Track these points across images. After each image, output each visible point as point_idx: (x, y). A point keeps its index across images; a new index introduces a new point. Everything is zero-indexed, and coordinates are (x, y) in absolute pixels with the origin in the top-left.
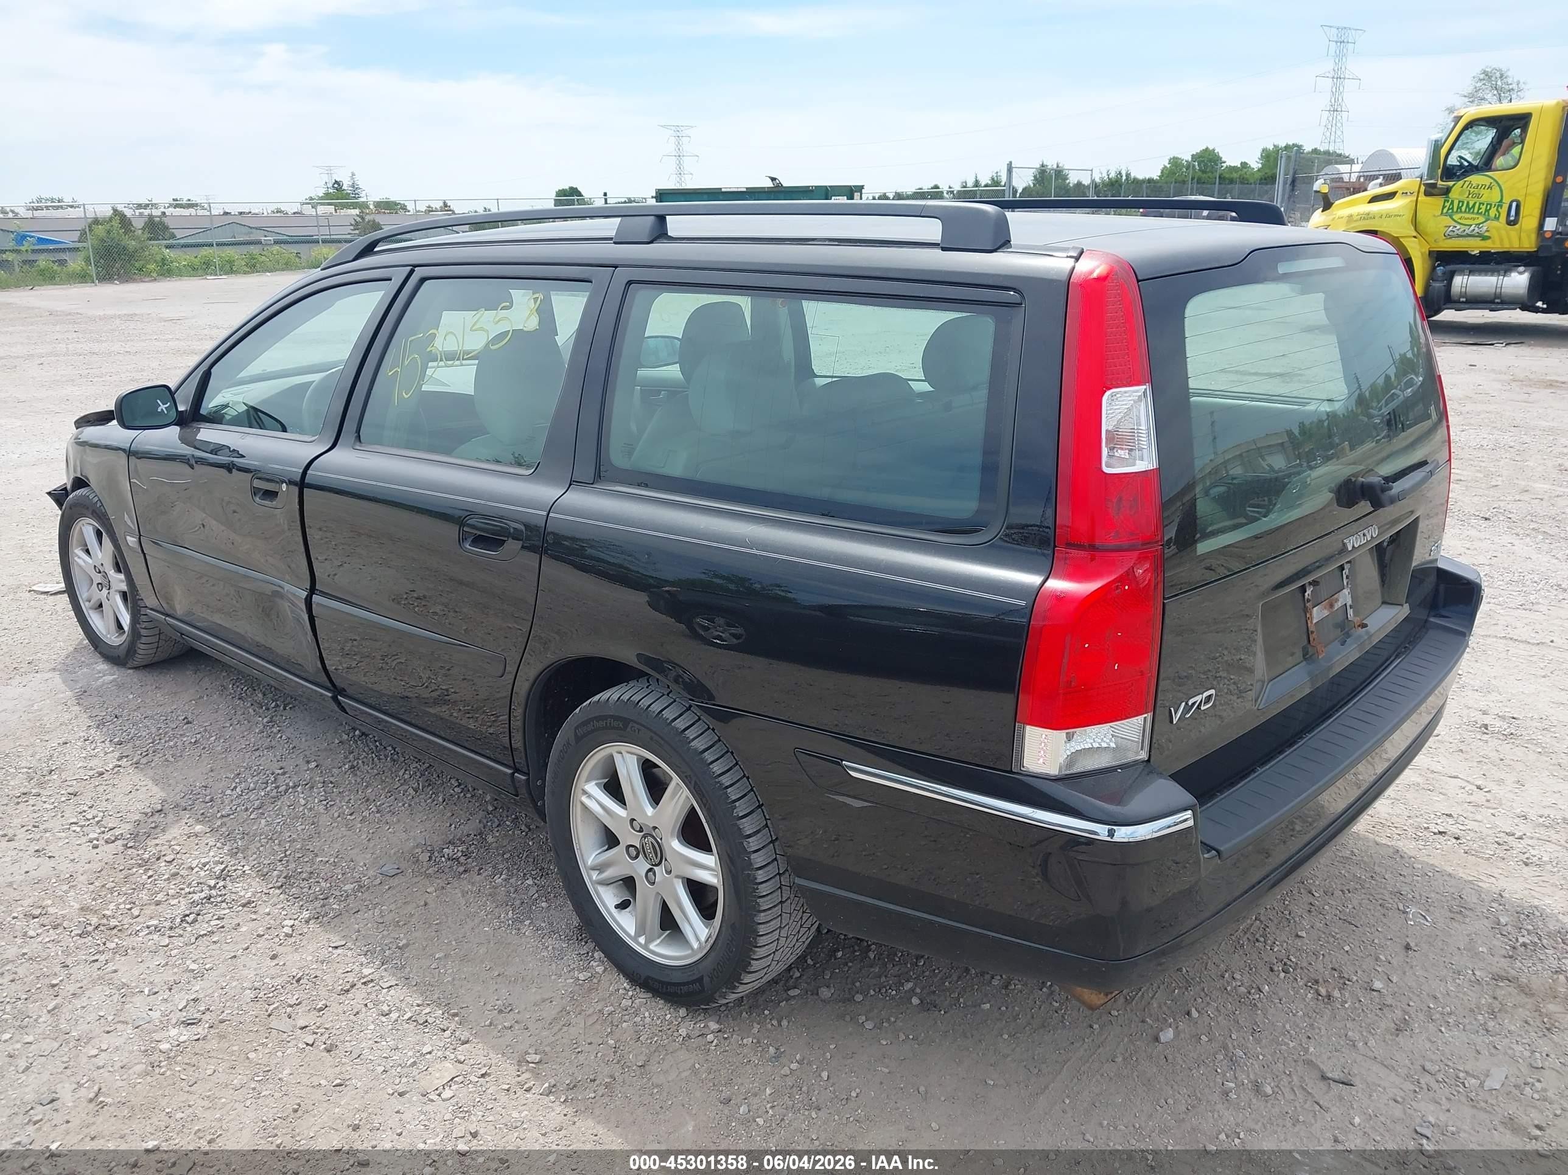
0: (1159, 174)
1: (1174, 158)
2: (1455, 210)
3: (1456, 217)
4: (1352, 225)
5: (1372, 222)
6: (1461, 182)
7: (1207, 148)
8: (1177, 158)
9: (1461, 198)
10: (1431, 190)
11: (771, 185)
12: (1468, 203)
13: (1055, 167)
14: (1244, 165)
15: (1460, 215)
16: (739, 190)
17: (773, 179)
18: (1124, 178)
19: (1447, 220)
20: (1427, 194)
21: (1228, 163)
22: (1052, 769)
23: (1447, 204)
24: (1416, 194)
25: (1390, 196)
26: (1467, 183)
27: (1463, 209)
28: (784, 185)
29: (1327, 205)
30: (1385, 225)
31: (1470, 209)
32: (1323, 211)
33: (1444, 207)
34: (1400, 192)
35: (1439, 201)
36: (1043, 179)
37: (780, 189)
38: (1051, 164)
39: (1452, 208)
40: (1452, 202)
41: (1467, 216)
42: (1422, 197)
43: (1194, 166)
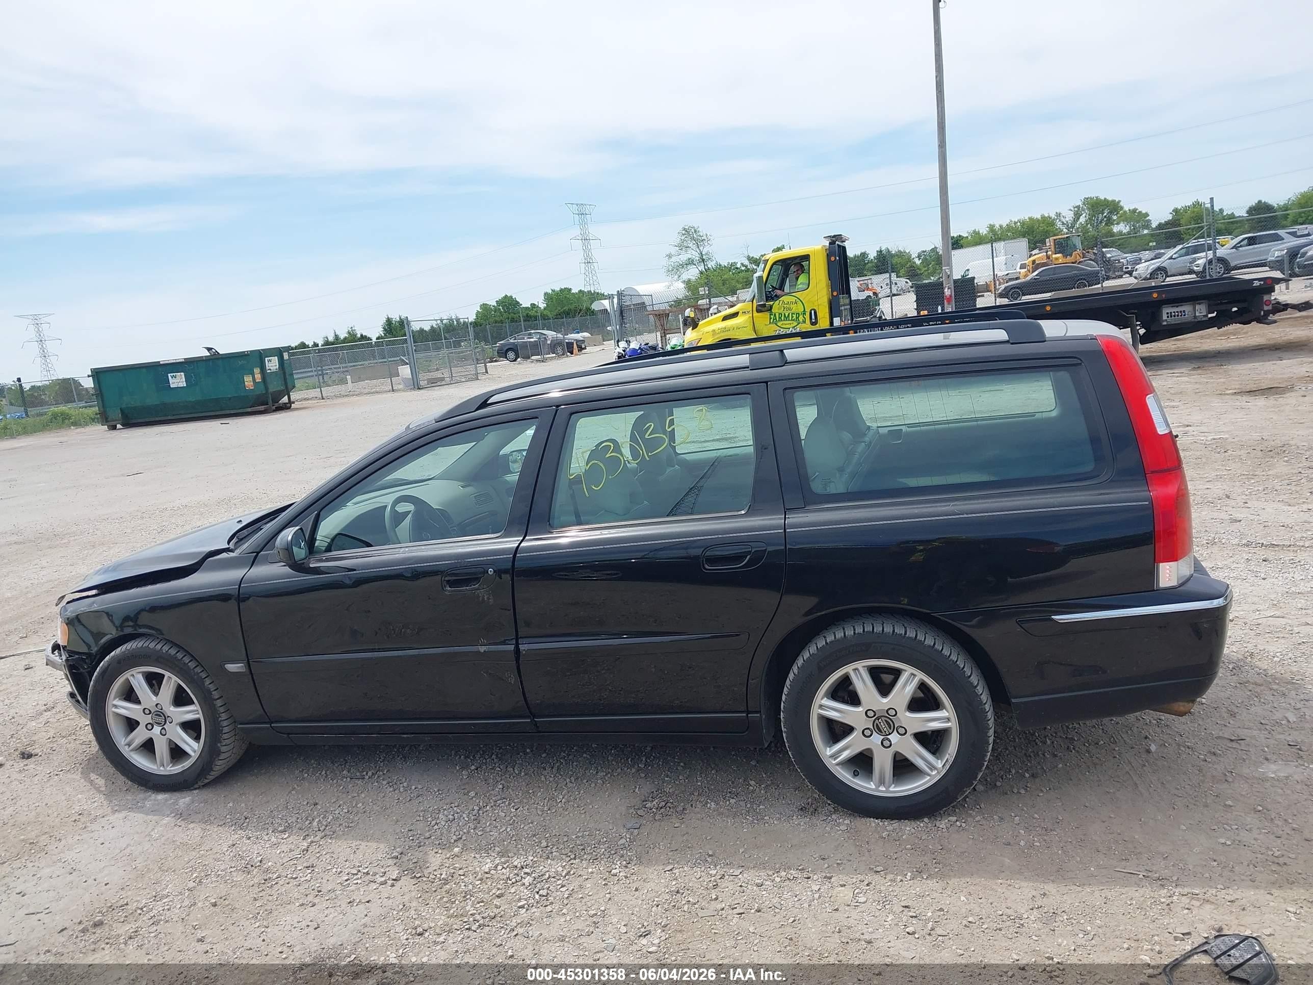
0: (475, 318)
1: (484, 304)
2: (778, 319)
3: (779, 324)
4: (716, 337)
5: (729, 333)
6: (778, 302)
7: (506, 295)
8: (486, 304)
9: (780, 312)
10: (761, 309)
11: (209, 354)
12: (785, 314)
13: (398, 319)
14: (533, 305)
15: (782, 322)
16: (178, 361)
17: (209, 349)
18: (455, 323)
19: (774, 327)
20: (758, 311)
21: (524, 306)
22: (1174, 583)
23: (772, 317)
24: (751, 312)
25: (735, 315)
26: (781, 302)
27: (783, 318)
28: (221, 353)
29: (695, 325)
30: (737, 334)
31: (787, 318)
32: (692, 329)
33: (770, 318)
34: (741, 312)
35: (767, 314)
36: (391, 330)
37: (217, 357)
38: (395, 317)
39: (776, 319)
40: (775, 315)
41: (785, 322)
42: (755, 314)
43: (500, 309)
